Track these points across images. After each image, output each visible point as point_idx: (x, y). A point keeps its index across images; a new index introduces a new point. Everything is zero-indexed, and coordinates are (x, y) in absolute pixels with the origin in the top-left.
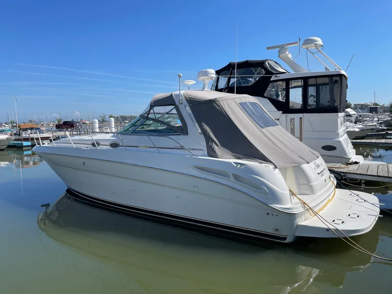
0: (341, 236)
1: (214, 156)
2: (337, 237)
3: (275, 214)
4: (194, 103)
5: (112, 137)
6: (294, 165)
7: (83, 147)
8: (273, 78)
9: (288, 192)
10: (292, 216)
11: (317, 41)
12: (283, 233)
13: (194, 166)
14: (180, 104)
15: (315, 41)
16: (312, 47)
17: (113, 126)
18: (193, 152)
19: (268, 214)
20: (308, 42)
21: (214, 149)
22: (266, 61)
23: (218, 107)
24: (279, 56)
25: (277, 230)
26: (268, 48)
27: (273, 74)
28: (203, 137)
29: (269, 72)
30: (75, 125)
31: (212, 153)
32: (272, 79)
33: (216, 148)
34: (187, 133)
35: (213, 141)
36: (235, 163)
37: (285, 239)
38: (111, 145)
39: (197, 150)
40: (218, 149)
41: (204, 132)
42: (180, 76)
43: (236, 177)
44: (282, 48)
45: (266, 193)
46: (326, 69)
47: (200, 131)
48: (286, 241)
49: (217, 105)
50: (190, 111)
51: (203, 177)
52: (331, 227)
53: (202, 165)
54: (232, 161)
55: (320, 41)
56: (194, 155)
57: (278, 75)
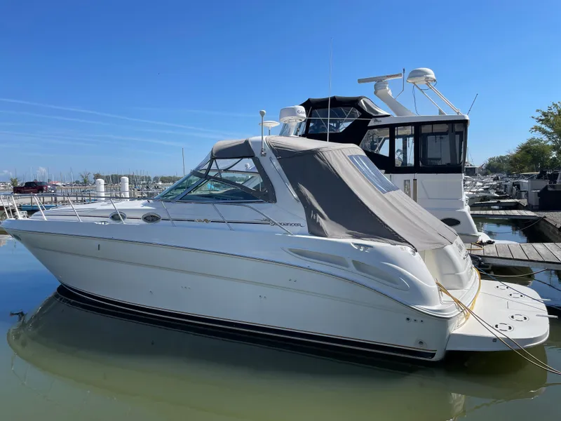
0: (514, 348)
1: (321, 233)
2: (509, 349)
3: (419, 319)
4: (284, 155)
5: (145, 205)
6: (437, 247)
7: (97, 221)
8: (372, 123)
9: (436, 286)
10: (444, 322)
11: (428, 74)
12: (429, 347)
13: (290, 250)
14: (262, 155)
15: (427, 73)
16: (421, 82)
17: (127, 189)
18: (287, 228)
19: (408, 319)
20: (416, 74)
21: (319, 223)
22: (361, 98)
23: (321, 161)
24: (375, 93)
25: (421, 343)
26: (360, 81)
27: (371, 117)
28: (300, 205)
29: (367, 115)
30: (45, 188)
31: (315, 229)
32: (370, 125)
33: (323, 223)
34: (274, 200)
35: (317, 212)
36: (355, 244)
37: (433, 355)
38: (146, 219)
39: (291, 225)
40: (325, 224)
41: (302, 198)
42: (262, 114)
43: (358, 265)
44: (379, 82)
45: (406, 289)
46: (440, 112)
47: (295, 195)
48: (434, 359)
49: (320, 158)
50: (279, 167)
51: (306, 266)
52: (499, 336)
53: (300, 247)
54: (351, 241)
55: (432, 75)
56: (290, 234)
57: (379, 119)
